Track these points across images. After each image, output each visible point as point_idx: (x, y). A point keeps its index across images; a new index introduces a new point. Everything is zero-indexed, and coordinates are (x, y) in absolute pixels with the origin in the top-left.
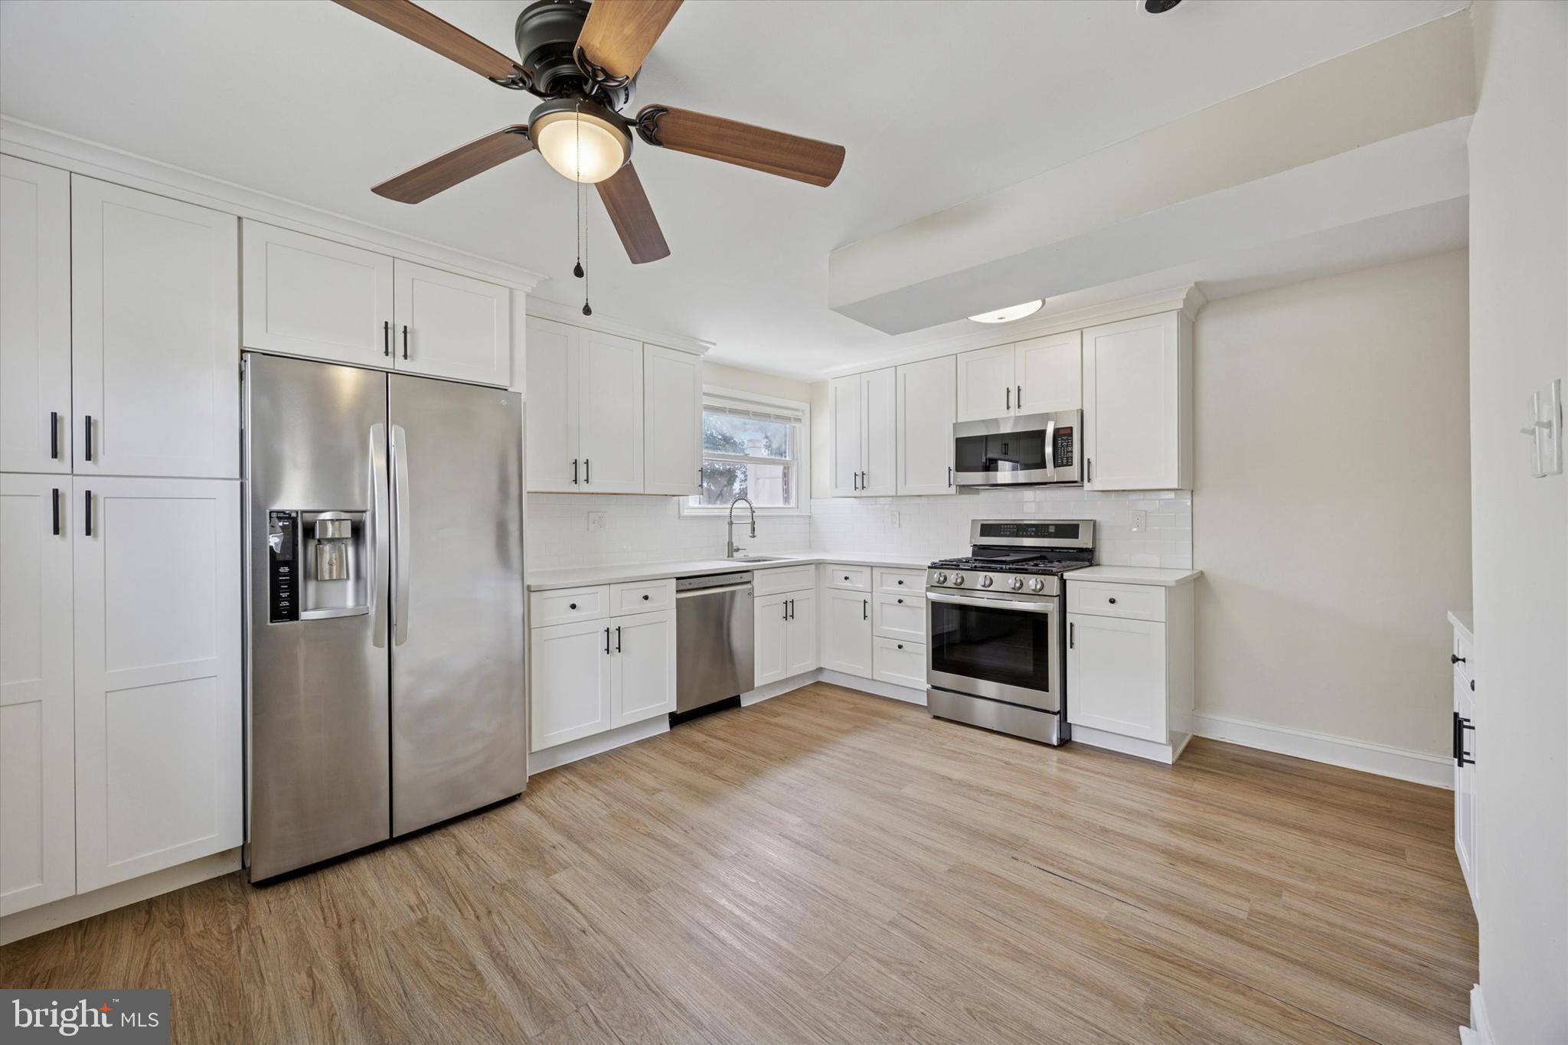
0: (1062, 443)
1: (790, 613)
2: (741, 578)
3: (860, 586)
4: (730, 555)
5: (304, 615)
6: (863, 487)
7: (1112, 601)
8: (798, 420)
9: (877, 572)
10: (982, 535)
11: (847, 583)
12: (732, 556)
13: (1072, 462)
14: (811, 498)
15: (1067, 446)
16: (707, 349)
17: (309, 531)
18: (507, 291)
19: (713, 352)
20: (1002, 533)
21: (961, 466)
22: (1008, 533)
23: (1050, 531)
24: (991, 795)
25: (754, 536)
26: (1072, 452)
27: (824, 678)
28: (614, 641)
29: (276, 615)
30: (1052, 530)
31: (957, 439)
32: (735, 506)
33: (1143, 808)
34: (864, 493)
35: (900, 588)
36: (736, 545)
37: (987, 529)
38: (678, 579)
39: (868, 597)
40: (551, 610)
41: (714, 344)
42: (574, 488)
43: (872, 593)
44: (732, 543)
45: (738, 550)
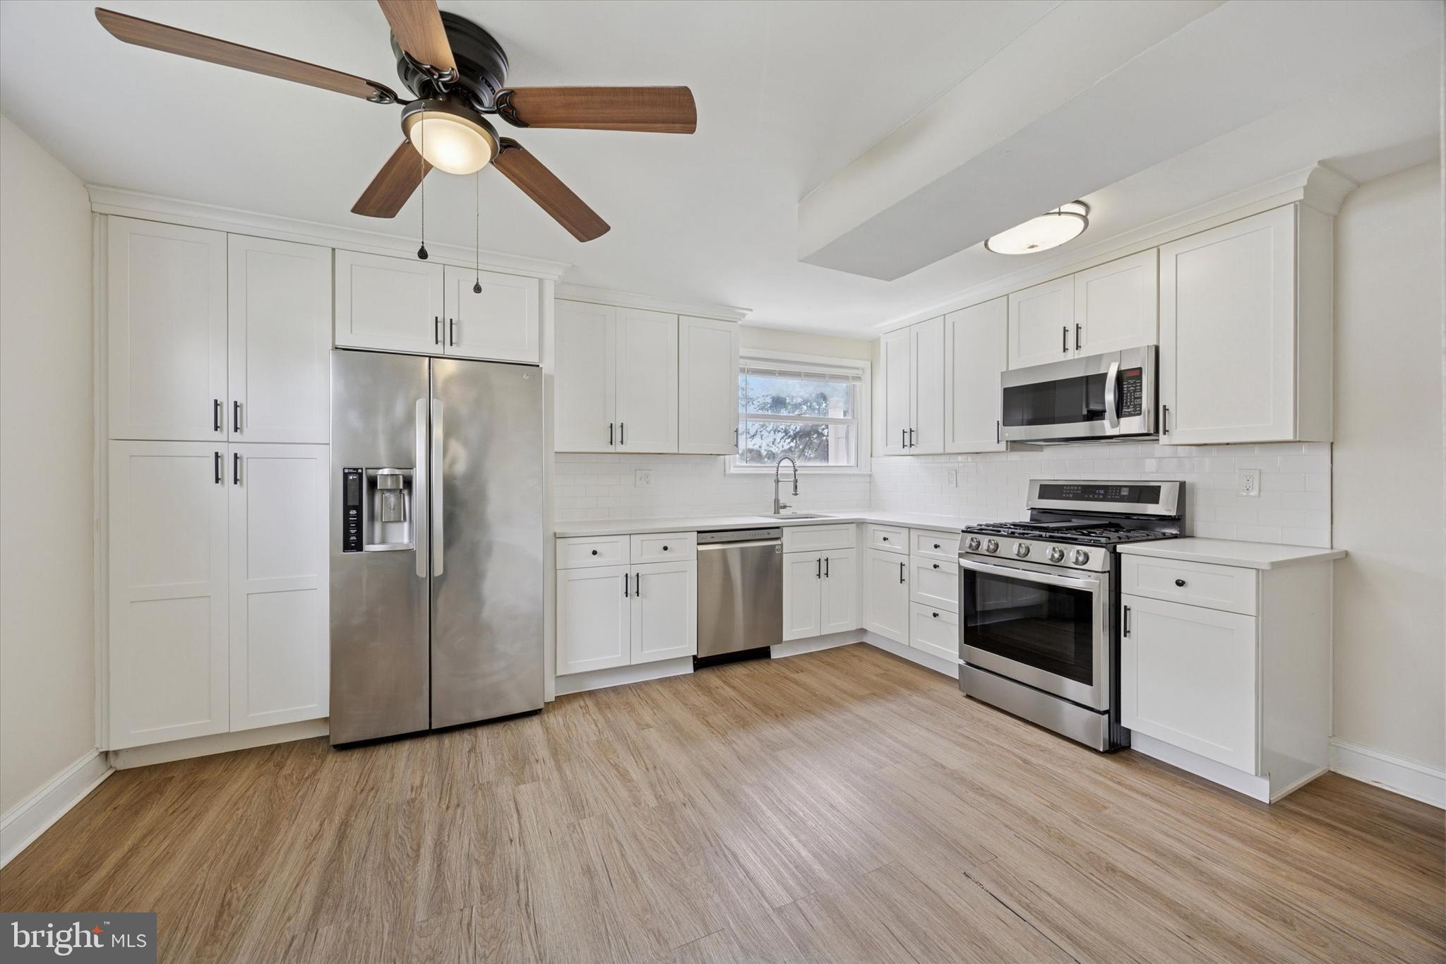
0: (1128, 388)
1: (823, 570)
2: (769, 534)
3: (898, 548)
4: (777, 512)
5: (368, 548)
6: (911, 445)
7: (1180, 583)
8: (858, 378)
9: (914, 534)
10: (1041, 497)
11: (886, 545)
12: (778, 513)
13: (1141, 410)
14: (871, 456)
15: (1135, 391)
16: (744, 315)
17: (373, 483)
18: (536, 282)
19: (750, 317)
20: (1064, 495)
21: (1009, 418)
22: (1071, 496)
23: (1123, 493)
24: (982, 795)
25: (796, 494)
26: (1141, 398)
27: (867, 640)
28: (633, 586)
29: (347, 547)
30: (1125, 492)
31: (1005, 390)
32: (781, 465)
33: (1188, 854)
34: (914, 450)
35: (937, 552)
36: (782, 502)
37: (1047, 491)
38: (699, 532)
39: (905, 560)
40: (576, 554)
41: (751, 310)
42: (611, 449)
43: (909, 555)
44: (778, 501)
45: (785, 507)
